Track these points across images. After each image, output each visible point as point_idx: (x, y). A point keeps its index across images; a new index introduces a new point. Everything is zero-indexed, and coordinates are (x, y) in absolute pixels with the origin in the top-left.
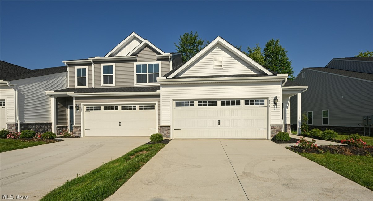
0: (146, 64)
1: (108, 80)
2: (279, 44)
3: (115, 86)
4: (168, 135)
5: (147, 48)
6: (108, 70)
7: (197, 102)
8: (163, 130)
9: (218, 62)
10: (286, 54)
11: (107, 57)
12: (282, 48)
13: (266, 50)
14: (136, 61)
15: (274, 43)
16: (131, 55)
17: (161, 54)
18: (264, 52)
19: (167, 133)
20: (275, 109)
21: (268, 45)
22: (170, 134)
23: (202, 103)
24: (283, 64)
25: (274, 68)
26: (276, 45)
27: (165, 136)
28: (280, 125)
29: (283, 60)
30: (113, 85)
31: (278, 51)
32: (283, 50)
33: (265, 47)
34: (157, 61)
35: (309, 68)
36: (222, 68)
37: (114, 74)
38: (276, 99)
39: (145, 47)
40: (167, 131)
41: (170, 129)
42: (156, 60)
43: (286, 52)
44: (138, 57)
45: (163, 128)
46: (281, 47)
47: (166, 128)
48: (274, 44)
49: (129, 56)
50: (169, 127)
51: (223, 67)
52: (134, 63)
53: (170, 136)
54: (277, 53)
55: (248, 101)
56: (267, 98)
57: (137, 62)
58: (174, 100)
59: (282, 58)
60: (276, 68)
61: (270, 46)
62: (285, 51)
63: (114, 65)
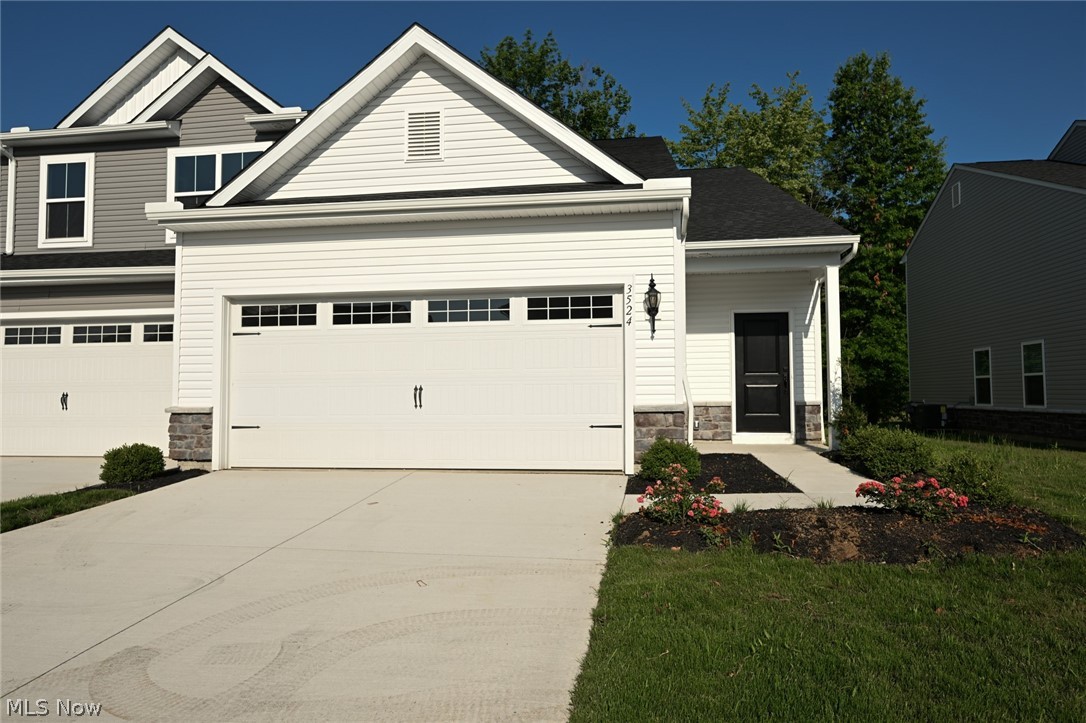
0: (214, 156)
1: (66, 220)
2: (889, 71)
3: (90, 244)
4: (201, 450)
5: (218, 89)
6: (67, 180)
7: (330, 306)
8: (181, 428)
9: (424, 134)
10: (921, 111)
11: (65, 128)
12: (904, 88)
13: (837, 97)
14: (174, 142)
15: (871, 67)
16: (151, 120)
17: (269, 112)
18: (831, 107)
19: (199, 442)
20: (652, 337)
21: (845, 77)
22: (210, 446)
23: (354, 311)
24: (906, 151)
25: (869, 170)
26: (878, 78)
27: (188, 457)
28: (672, 407)
29: (908, 135)
30: (85, 242)
31: (886, 101)
32: (909, 98)
33: (835, 86)
34: (257, 140)
35: (979, 165)
36: (440, 160)
37: (88, 199)
38: (652, 292)
39: (211, 87)
40: (195, 432)
41: (211, 427)
42: (254, 137)
43: (920, 103)
44: (183, 126)
45: (184, 418)
46: (897, 83)
47: (193, 421)
48: (871, 72)
49: (142, 123)
50: (204, 418)
51: (443, 154)
52: (166, 152)
53: (210, 453)
54: (882, 110)
55: (542, 302)
56: (620, 289)
57: (177, 145)
58: (233, 300)
59: (901, 129)
60: (880, 171)
61: (852, 80)
62: (915, 100)
63: (88, 159)
